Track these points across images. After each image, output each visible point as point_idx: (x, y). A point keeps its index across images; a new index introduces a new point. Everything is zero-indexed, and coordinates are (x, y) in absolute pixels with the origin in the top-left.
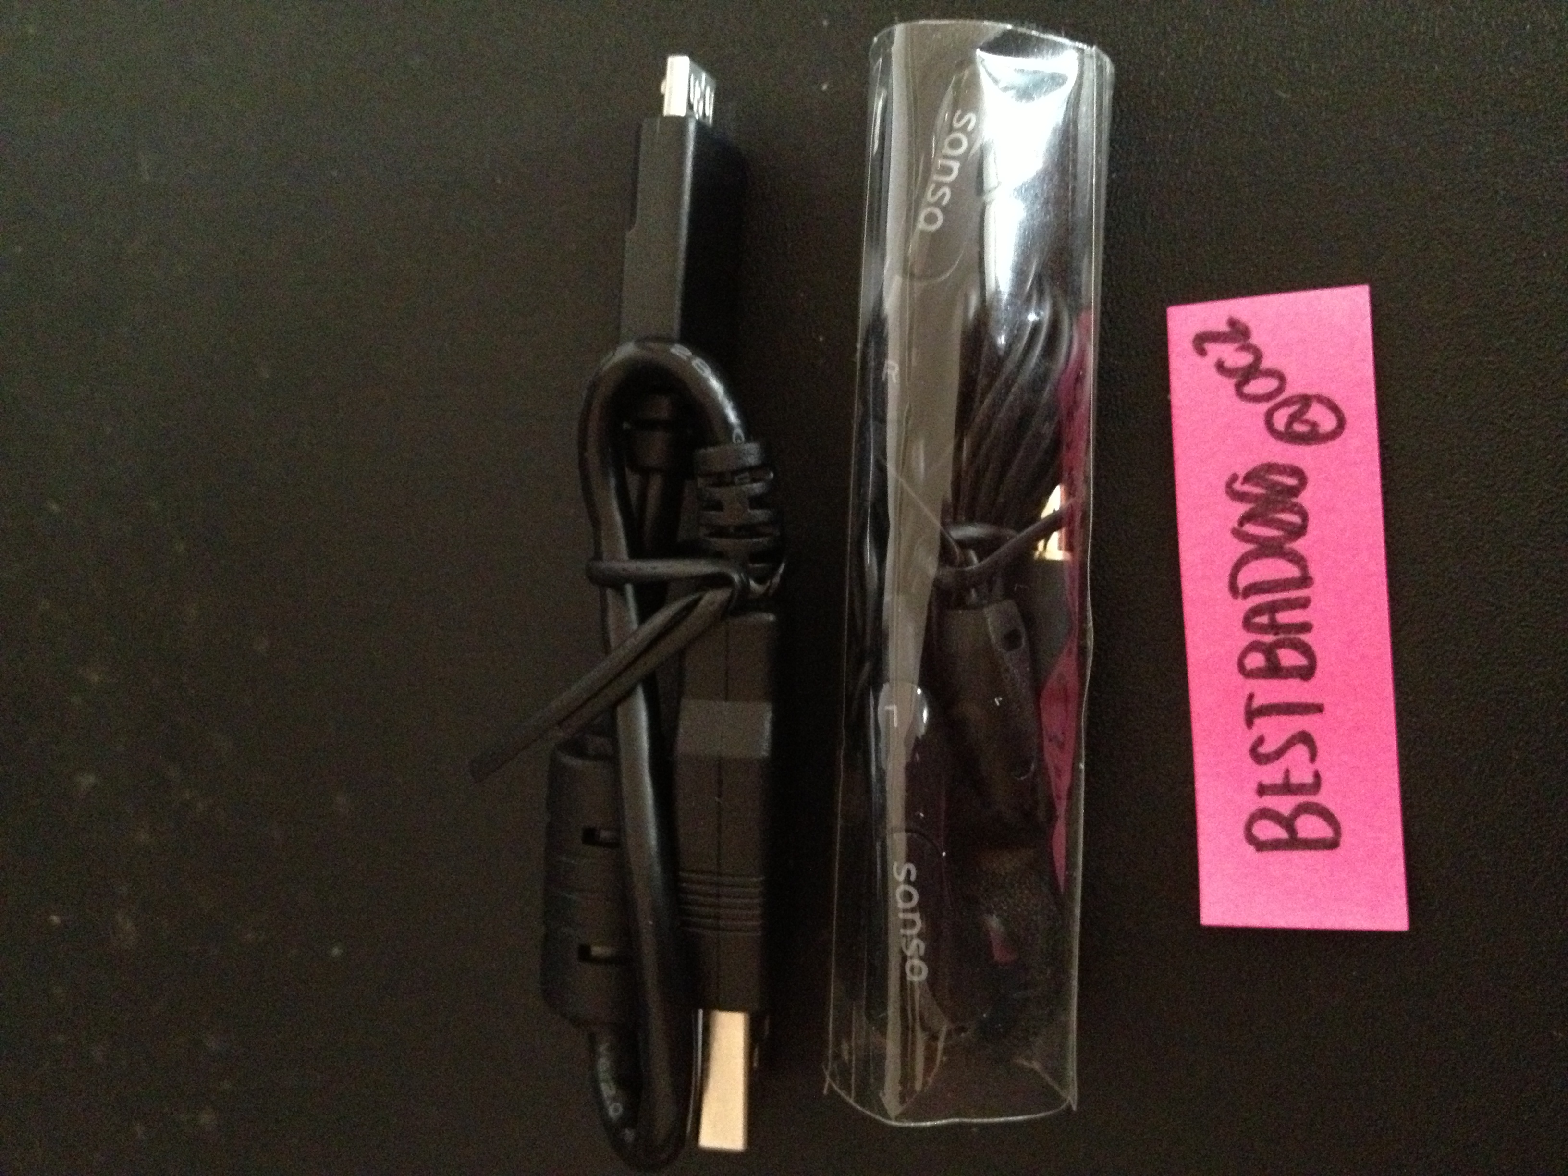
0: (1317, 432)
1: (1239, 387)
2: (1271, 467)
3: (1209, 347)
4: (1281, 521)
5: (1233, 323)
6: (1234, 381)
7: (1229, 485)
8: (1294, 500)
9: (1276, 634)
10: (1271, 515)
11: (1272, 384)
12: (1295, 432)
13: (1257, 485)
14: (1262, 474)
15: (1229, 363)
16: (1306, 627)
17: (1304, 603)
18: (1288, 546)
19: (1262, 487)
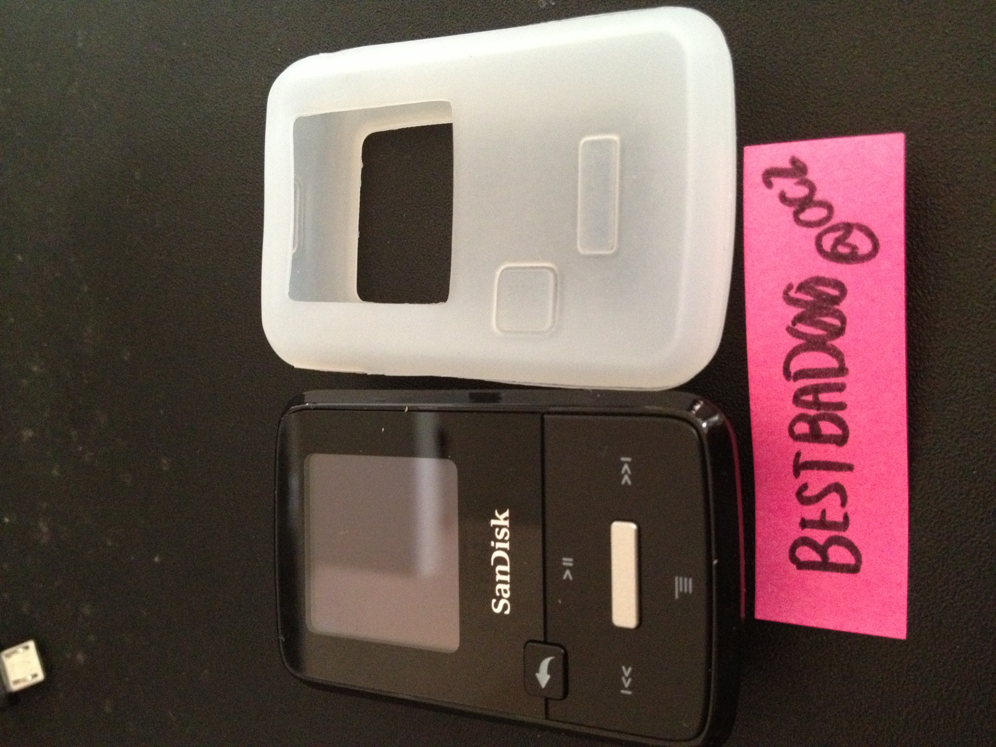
0: (856, 253)
1: (796, 214)
2: (819, 280)
3: (775, 180)
4: (825, 323)
5: (794, 161)
6: (792, 209)
7: (786, 293)
8: (836, 307)
9: (818, 409)
10: (818, 318)
11: (822, 213)
12: (839, 253)
13: (807, 293)
14: (811, 284)
15: (790, 195)
16: (841, 406)
17: (841, 388)
18: (829, 343)
19: (811, 295)
